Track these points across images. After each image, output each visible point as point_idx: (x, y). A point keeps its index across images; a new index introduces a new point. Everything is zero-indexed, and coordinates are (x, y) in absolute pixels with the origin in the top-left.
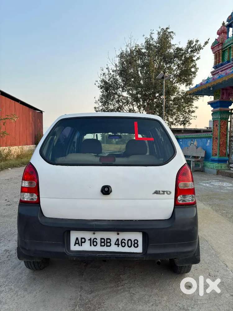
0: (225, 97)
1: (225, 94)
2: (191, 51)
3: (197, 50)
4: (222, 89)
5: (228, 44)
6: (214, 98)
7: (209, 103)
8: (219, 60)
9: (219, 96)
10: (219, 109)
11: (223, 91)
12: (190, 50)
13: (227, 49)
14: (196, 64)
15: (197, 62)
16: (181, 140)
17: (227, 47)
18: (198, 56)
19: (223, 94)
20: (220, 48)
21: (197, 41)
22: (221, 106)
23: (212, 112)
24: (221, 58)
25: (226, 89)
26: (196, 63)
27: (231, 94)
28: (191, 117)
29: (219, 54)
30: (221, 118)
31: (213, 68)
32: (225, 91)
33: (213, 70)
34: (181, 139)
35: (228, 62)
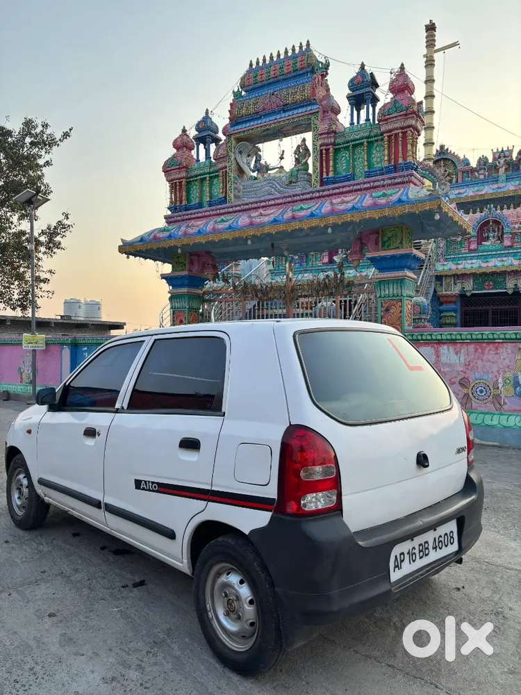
0: (195, 269)
1: (196, 264)
2: (32, 143)
3: (46, 145)
4: (190, 253)
5: (199, 172)
6: (173, 267)
7: (163, 277)
8: (181, 197)
9: (185, 265)
10: (186, 291)
11: (192, 257)
12: (28, 140)
13: (197, 180)
14: (43, 175)
15: (45, 170)
16: (86, 348)
17: (197, 176)
18: (47, 158)
19: (192, 263)
20: (183, 174)
21: (45, 126)
22: (189, 286)
23: (170, 295)
24: (184, 194)
25: (198, 255)
26: (43, 172)
27: (208, 264)
28: (41, 293)
29: (181, 186)
30: (189, 308)
31: (168, 208)
32: (195, 258)
33: (169, 213)
34: (85, 346)
35: (200, 205)
